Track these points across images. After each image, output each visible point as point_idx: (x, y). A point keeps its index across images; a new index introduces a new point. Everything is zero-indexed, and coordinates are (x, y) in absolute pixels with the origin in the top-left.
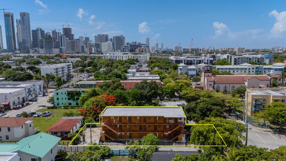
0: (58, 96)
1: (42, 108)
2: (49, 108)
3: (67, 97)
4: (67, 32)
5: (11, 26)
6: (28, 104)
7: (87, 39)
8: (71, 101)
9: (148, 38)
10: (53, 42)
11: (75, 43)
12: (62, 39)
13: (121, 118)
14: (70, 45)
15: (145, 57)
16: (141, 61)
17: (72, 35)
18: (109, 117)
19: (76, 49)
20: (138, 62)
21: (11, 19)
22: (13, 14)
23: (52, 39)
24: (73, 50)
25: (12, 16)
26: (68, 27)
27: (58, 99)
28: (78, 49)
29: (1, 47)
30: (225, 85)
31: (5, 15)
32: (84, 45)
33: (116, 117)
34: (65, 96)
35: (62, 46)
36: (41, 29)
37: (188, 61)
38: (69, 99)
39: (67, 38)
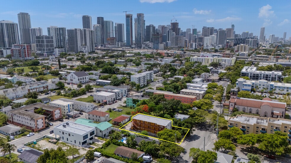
0: (128, 101)
1: (120, 106)
2: (123, 107)
3: (132, 102)
4: (175, 26)
5: (130, 25)
6: (116, 102)
7: (195, 31)
8: (134, 105)
9: (264, 28)
10: (160, 38)
11: (179, 38)
12: (170, 33)
13: (140, 121)
14: (174, 40)
15: (230, 61)
16: (224, 65)
17: (179, 29)
18: (136, 120)
19: (179, 44)
20: (221, 66)
21: (130, 20)
22: (132, 15)
23: (159, 36)
24: (177, 44)
25: (131, 17)
26: (175, 22)
27: (128, 102)
28: (180, 44)
29: (123, 41)
30: (243, 107)
31: (126, 16)
32: (187, 40)
33: (138, 120)
34: (131, 101)
35: (168, 41)
36: (153, 25)
37: (254, 74)
38: (133, 103)
39: (173, 33)
